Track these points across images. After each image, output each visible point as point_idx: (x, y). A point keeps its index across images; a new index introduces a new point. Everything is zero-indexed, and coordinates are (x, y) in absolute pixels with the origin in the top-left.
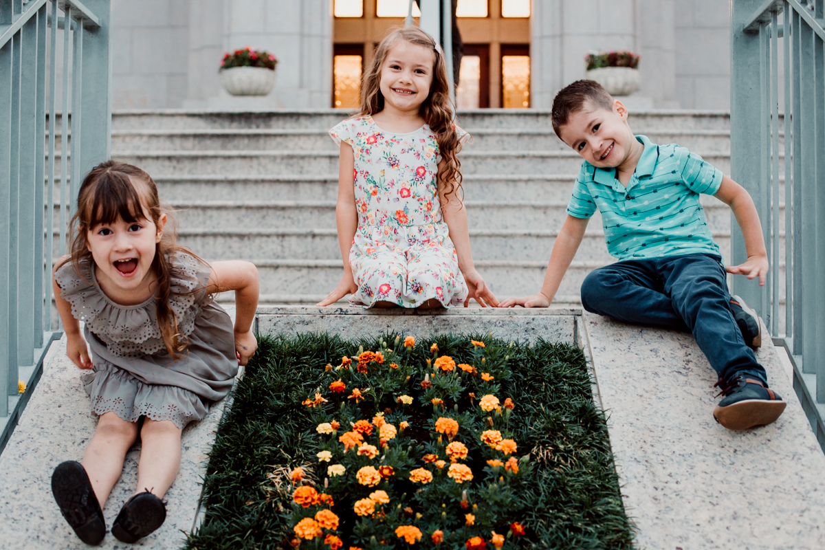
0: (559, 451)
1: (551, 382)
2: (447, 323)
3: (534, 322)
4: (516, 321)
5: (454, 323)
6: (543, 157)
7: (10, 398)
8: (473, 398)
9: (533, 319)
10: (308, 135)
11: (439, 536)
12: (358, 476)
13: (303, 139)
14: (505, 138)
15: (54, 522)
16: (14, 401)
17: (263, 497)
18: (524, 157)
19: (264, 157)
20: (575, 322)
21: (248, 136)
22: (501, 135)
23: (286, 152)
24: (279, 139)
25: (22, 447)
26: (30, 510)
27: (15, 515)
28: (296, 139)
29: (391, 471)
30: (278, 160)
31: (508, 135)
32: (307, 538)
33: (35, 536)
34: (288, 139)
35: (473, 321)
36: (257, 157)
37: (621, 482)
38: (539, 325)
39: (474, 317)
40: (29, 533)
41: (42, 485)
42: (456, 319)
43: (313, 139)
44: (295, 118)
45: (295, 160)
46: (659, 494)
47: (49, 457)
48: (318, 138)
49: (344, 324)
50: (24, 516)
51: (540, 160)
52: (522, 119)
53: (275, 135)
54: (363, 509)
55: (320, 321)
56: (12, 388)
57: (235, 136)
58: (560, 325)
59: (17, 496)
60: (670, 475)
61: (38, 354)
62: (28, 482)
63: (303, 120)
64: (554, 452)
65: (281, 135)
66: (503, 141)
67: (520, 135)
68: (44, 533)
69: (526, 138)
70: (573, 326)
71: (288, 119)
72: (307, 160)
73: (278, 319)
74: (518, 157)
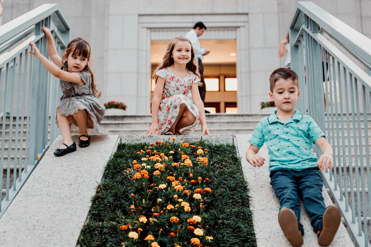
0: (223, 165)
1: (223, 151)
2: (188, 140)
3: (219, 139)
4: (212, 139)
5: (190, 140)
6: (237, 130)
7: (35, 161)
8: (195, 155)
10: (140, 124)
11: (181, 179)
12: (155, 166)
13: (138, 125)
14: (222, 124)
15: (53, 183)
16: (36, 161)
17: (123, 175)
18: (229, 130)
19: (122, 131)
20: (233, 139)
21: (115, 124)
22: (220, 122)
23: (130, 129)
24: (128, 125)
25: (41, 167)
26: (45, 181)
27: (40, 182)
28: (135, 125)
29: (165, 165)
30: (127, 133)
31: (223, 123)
32: (138, 178)
33: (47, 186)
34: (131, 125)
35: (197, 139)
36: (118, 131)
37: (244, 173)
39: (197, 138)
40: (45, 185)
41: (48, 175)
42: (191, 138)
43: (142, 125)
44: (134, 118)
45: (134, 132)
46: (257, 176)
47: (51, 169)
48: (144, 125)
49: (152, 141)
50: (43, 182)
52: (229, 117)
53: (126, 124)
54: (156, 173)
55: (143, 139)
56: (36, 158)
57: (109, 124)
58: (228, 140)
59: (41, 178)
60: (261, 171)
61: (44, 150)
62: (44, 175)
63: (137, 118)
64: (221, 166)
65: (128, 124)
66: (221, 125)
67: (228, 123)
68: (50, 185)
69: (230, 124)
71: (131, 118)
72: (139, 132)
73: (128, 139)
74: (227, 130)
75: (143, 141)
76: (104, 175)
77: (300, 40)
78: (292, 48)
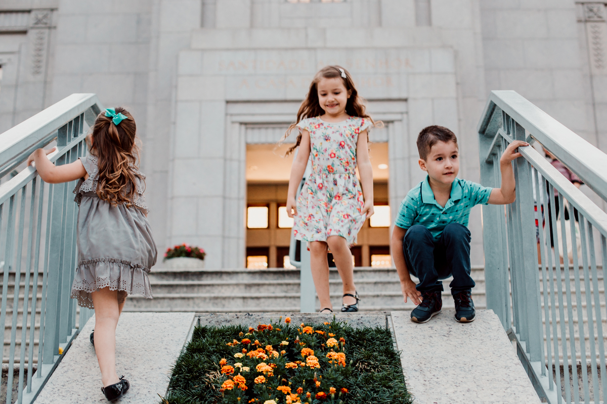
0: (371, 364)
1: (370, 341)
2: (311, 320)
3: (362, 319)
4: (352, 319)
5: (315, 320)
6: (391, 296)
7: (55, 356)
8: (324, 347)
9: (362, 317)
10: (228, 285)
11: (301, 390)
12: (257, 368)
13: (225, 288)
14: (365, 286)
15: (86, 397)
16: (57, 358)
17: (203, 383)
18: (378, 296)
19: (197, 298)
20: (387, 319)
21: (187, 286)
22: (362, 283)
23: (213, 295)
24: (208, 288)
25: (65, 369)
26: (72, 392)
27: (64, 394)
28: (220, 288)
29: (275, 366)
30: (208, 300)
31: (368, 283)
32: (228, 389)
33: (76, 401)
34: (214, 288)
35: (326, 319)
36: (193, 298)
37: (405, 379)
38: (365, 321)
39: (326, 317)
40: (72, 401)
41: (78, 383)
42: (317, 318)
43: (231, 287)
44: (219, 275)
45: (219, 300)
46: (427, 383)
47: (81, 372)
48: (235, 287)
49: (251, 322)
50: (69, 394)
51: (389, 298)
52: (377, 274)
53: (205, 285)
54: (259, 380)
55: (236, 320)
56: (56, 351)
57: (177, 286)
58: (378, 320)
59: (64, 387)
60: (434, 376)
61: (69, 338)
62: (70, 382)
63: (224, 277)
64: (368, 366)
65: (209, 285)
66: (364, 288)
67: (376, 283)
68: (81, 401)
69: (380, 285)
70: (385, 321)
71: (214, 276)
72: (227, 300)
73: (211, 319)
74: (374, 296)
75: (236, 323)
76: (170, 383)
77: (495, 152)
78: (483, 165)
